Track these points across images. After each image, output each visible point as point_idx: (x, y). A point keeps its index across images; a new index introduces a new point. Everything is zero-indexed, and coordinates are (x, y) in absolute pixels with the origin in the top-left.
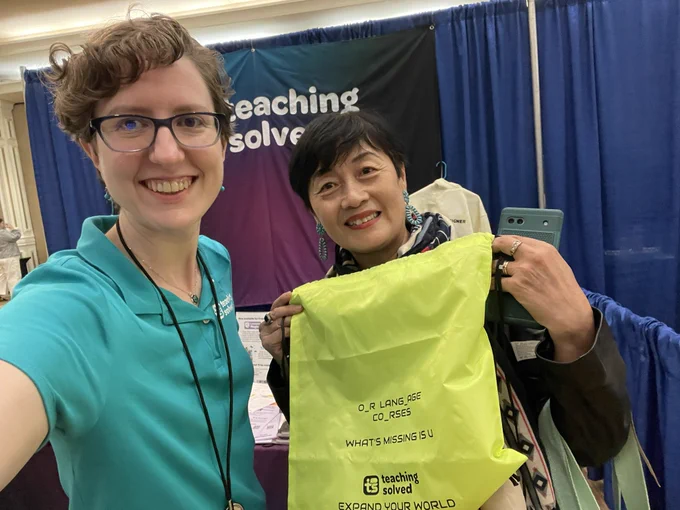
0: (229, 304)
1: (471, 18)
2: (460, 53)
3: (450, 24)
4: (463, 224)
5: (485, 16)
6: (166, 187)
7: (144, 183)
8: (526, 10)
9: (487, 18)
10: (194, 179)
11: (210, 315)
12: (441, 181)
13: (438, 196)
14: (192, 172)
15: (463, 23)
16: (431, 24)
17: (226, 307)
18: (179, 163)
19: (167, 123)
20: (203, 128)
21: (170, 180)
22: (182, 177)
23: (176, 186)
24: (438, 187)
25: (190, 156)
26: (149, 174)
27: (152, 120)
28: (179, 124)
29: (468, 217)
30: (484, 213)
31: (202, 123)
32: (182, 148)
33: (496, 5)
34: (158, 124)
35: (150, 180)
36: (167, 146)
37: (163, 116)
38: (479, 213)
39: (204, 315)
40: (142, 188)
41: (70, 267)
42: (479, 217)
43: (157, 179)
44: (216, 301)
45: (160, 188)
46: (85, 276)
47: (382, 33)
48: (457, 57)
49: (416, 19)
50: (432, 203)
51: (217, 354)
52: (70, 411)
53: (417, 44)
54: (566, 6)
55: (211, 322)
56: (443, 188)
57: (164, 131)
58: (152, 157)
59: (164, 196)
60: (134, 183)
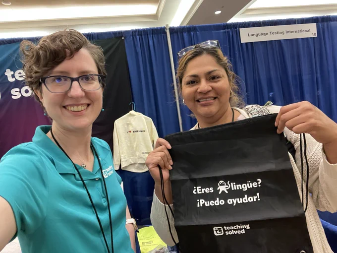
0: (111, 170)
1: (142, 36)
2: (138, 51)
3: (132, 37)
4: (144, 133)
5: (148, 35)
6: (75, 108)
7: (65, 107)
8: (166, 33)
9: (149, 36)
10: (88, 105)
11: (98, 176)
12: (132, 112)
13: (131, 119)
14: (87, 102)
15: (138, 37)
16: (122, 36)
17: (109, 172)
18: (82, 97)
19: (77, 79)
20: (94, 82)
21: (78, 105)
22: (83, 104)
23: (80, 108)
24: (131, 115)
25: (87, 94)
26: (67, 103)
27: (70, 78)
28: (82, 79)
29: (146, 129)
30: (154, 127)
31: (93, 79)
32: (83, 90)
33: (152, 30)
34: (73, 80)
35: (67, 106)
36: (76, 90)
37: (75, 76)
38: (152, 127)
39: (95, 176)
40: (64, 109)
41: (29, 148)
42: (152, 129)
43: (71, 105)
44: (101, 169)
45: (72, 109)
46: (35, 152)
47: (98, 39)
48: (137, 53)
49: (115, 33)
50: (128, 123)
51: (104, 196)
52: (28, 219)
53: (116, 45)
54: (182, 33)
55: (100, 179)
56: (134, 115)
57: (75, 83)
58: (69, 95)
59: (74, 112)
60: (60, 107)
